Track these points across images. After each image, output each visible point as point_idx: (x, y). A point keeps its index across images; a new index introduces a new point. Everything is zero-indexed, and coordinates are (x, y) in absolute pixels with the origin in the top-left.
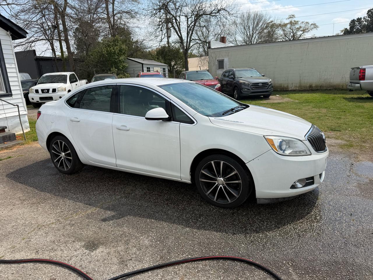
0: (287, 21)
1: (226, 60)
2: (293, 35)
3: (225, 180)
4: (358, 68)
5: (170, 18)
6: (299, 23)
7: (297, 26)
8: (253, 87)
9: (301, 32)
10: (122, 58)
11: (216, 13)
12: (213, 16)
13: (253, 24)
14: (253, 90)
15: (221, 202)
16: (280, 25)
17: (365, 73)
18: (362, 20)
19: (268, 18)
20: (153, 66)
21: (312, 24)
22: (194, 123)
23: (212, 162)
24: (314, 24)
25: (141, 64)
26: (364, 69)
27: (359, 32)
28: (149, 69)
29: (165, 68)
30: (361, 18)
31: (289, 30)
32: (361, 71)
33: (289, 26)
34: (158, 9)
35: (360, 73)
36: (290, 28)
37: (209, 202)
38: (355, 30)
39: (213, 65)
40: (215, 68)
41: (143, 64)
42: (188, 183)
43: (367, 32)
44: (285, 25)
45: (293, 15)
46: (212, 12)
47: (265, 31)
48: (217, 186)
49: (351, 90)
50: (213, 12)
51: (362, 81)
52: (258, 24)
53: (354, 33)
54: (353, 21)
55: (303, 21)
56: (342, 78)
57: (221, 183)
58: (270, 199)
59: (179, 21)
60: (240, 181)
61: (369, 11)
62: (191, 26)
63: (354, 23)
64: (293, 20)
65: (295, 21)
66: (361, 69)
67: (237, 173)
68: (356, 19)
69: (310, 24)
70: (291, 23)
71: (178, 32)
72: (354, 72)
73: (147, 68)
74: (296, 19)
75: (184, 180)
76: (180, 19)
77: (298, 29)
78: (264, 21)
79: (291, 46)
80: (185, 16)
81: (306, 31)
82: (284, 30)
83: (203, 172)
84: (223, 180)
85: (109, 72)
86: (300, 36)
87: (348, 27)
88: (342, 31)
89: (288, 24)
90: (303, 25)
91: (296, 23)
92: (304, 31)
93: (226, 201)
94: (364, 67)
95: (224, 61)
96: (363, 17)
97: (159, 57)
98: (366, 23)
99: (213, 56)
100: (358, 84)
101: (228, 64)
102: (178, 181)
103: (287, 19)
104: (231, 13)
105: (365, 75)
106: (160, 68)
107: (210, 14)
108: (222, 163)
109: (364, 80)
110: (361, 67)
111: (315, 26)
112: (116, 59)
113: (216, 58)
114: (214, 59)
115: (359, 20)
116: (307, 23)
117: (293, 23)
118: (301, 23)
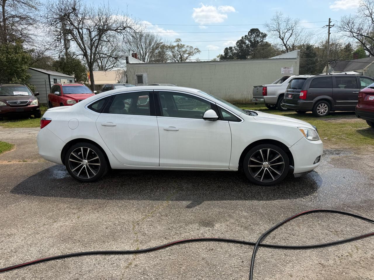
0: (175, 44)
1: (145, 76)
2: (181, 57)
3: (270, 163)
4: (262, 86)
5: (70, 29)
6: (185, 46)
7: (184, 49)
8: (181, 101)
9: (187, 55)
10: (25, 67)
11: (122, 30)
12: (118, 32)
13: (145, 43)
14: (181, 103)
15: (267, 181)
16: (169, 47)
17: (266, 90)
18: (233, 48)
19: (159, 39)
20: (59, 78)
21: (195, 49)
22: (241, 121)
23: (261, 150)
24: (197, 49)
25: (48, 75)
26: (266, 87)
27: (231, 58)
28: (56, 80)
29: (72, 81)
30: (232, 47)
31: (177, 52)
32: (263, 88)
33: (176, 48)
34: (58, 18)
35: (263, 90)
36: (178, 50)
37: (256, 183)
38: (228, 57)
39: (132, 80)
40: (135, 82)
41: (49, 75)
42: (235, 171)
43: (237, 59)
44: (173, 47)
45: (179, 39)
46: (117, 28)
47: (157, 51)
48: (263, 170)
49: (256, 104)
50: (119, 28)
51: (265, 97)
52: (150, 44)
53: (228, 59)
54: (226, 49)
55: (188, 45)
56: (242, 94)
57: (267, 166)
58: (301, 173)
59: (82, 33)
60: (283, 163)
61: (238, 42)
62: (94, 39)
63: (228, 51)
64: (180, 43)
65: (181, 45)
66: (264, 87)
67: (281, 157)
68: (228, 48)
69: (194, 48)
70: (178, 45)
71: (82, 45)
72: (257, 89)
73: (54, 79)
74: (183, 44)
75: (231, 169)
76: (82, 31)
77: (184, 52)
78: (156, 42)
79: (201, 67)
80: (86, 29)
81: (191, 54)
82: (173, 52)
83: (252, 159)
84: (268, 163)
85: (10, 83)
86: (187, 58)
87: (223, 54)
88: (218, 57)
89: (176, 46)
90: (188, 49)
91: (183, 46)
92: (190, 54)
93: (271, 180)
94: (265, 85)
95: (143, 77)
96: (233, 47)
97: (58, 68)
98: (236, 52)
99: (131, 71)
100: (262, 98)
101: (147, 79)
102: (226, 170)
103: (174, 42)
104: (137, 32)
105: (267, 92)
106: (66, 80)
107: (115, 30)
108: (269, 150)
109: (267, 95)
110: (263, 86)
111: (198, 51)
112: (18, 68)
113: (135, 73)
114: (133, 74)
115: (231, 48)
116: (191, 47)
117: (180, 46)
118: (186, 47)
